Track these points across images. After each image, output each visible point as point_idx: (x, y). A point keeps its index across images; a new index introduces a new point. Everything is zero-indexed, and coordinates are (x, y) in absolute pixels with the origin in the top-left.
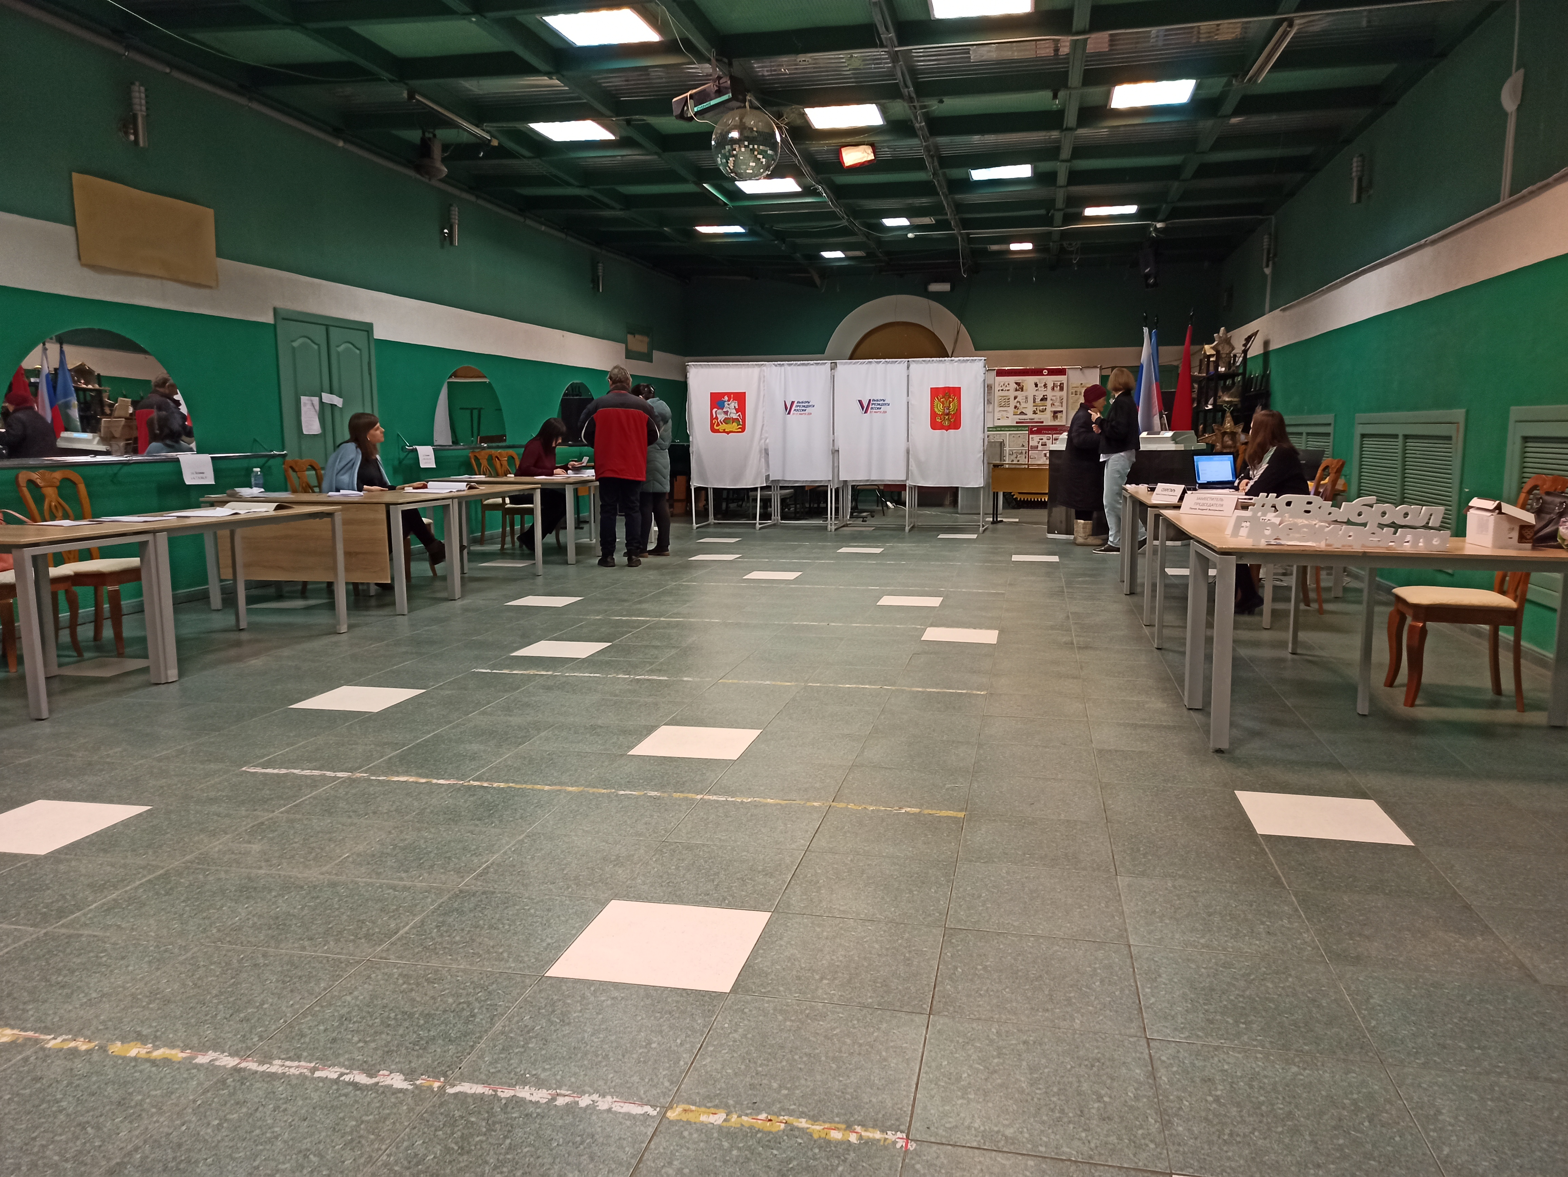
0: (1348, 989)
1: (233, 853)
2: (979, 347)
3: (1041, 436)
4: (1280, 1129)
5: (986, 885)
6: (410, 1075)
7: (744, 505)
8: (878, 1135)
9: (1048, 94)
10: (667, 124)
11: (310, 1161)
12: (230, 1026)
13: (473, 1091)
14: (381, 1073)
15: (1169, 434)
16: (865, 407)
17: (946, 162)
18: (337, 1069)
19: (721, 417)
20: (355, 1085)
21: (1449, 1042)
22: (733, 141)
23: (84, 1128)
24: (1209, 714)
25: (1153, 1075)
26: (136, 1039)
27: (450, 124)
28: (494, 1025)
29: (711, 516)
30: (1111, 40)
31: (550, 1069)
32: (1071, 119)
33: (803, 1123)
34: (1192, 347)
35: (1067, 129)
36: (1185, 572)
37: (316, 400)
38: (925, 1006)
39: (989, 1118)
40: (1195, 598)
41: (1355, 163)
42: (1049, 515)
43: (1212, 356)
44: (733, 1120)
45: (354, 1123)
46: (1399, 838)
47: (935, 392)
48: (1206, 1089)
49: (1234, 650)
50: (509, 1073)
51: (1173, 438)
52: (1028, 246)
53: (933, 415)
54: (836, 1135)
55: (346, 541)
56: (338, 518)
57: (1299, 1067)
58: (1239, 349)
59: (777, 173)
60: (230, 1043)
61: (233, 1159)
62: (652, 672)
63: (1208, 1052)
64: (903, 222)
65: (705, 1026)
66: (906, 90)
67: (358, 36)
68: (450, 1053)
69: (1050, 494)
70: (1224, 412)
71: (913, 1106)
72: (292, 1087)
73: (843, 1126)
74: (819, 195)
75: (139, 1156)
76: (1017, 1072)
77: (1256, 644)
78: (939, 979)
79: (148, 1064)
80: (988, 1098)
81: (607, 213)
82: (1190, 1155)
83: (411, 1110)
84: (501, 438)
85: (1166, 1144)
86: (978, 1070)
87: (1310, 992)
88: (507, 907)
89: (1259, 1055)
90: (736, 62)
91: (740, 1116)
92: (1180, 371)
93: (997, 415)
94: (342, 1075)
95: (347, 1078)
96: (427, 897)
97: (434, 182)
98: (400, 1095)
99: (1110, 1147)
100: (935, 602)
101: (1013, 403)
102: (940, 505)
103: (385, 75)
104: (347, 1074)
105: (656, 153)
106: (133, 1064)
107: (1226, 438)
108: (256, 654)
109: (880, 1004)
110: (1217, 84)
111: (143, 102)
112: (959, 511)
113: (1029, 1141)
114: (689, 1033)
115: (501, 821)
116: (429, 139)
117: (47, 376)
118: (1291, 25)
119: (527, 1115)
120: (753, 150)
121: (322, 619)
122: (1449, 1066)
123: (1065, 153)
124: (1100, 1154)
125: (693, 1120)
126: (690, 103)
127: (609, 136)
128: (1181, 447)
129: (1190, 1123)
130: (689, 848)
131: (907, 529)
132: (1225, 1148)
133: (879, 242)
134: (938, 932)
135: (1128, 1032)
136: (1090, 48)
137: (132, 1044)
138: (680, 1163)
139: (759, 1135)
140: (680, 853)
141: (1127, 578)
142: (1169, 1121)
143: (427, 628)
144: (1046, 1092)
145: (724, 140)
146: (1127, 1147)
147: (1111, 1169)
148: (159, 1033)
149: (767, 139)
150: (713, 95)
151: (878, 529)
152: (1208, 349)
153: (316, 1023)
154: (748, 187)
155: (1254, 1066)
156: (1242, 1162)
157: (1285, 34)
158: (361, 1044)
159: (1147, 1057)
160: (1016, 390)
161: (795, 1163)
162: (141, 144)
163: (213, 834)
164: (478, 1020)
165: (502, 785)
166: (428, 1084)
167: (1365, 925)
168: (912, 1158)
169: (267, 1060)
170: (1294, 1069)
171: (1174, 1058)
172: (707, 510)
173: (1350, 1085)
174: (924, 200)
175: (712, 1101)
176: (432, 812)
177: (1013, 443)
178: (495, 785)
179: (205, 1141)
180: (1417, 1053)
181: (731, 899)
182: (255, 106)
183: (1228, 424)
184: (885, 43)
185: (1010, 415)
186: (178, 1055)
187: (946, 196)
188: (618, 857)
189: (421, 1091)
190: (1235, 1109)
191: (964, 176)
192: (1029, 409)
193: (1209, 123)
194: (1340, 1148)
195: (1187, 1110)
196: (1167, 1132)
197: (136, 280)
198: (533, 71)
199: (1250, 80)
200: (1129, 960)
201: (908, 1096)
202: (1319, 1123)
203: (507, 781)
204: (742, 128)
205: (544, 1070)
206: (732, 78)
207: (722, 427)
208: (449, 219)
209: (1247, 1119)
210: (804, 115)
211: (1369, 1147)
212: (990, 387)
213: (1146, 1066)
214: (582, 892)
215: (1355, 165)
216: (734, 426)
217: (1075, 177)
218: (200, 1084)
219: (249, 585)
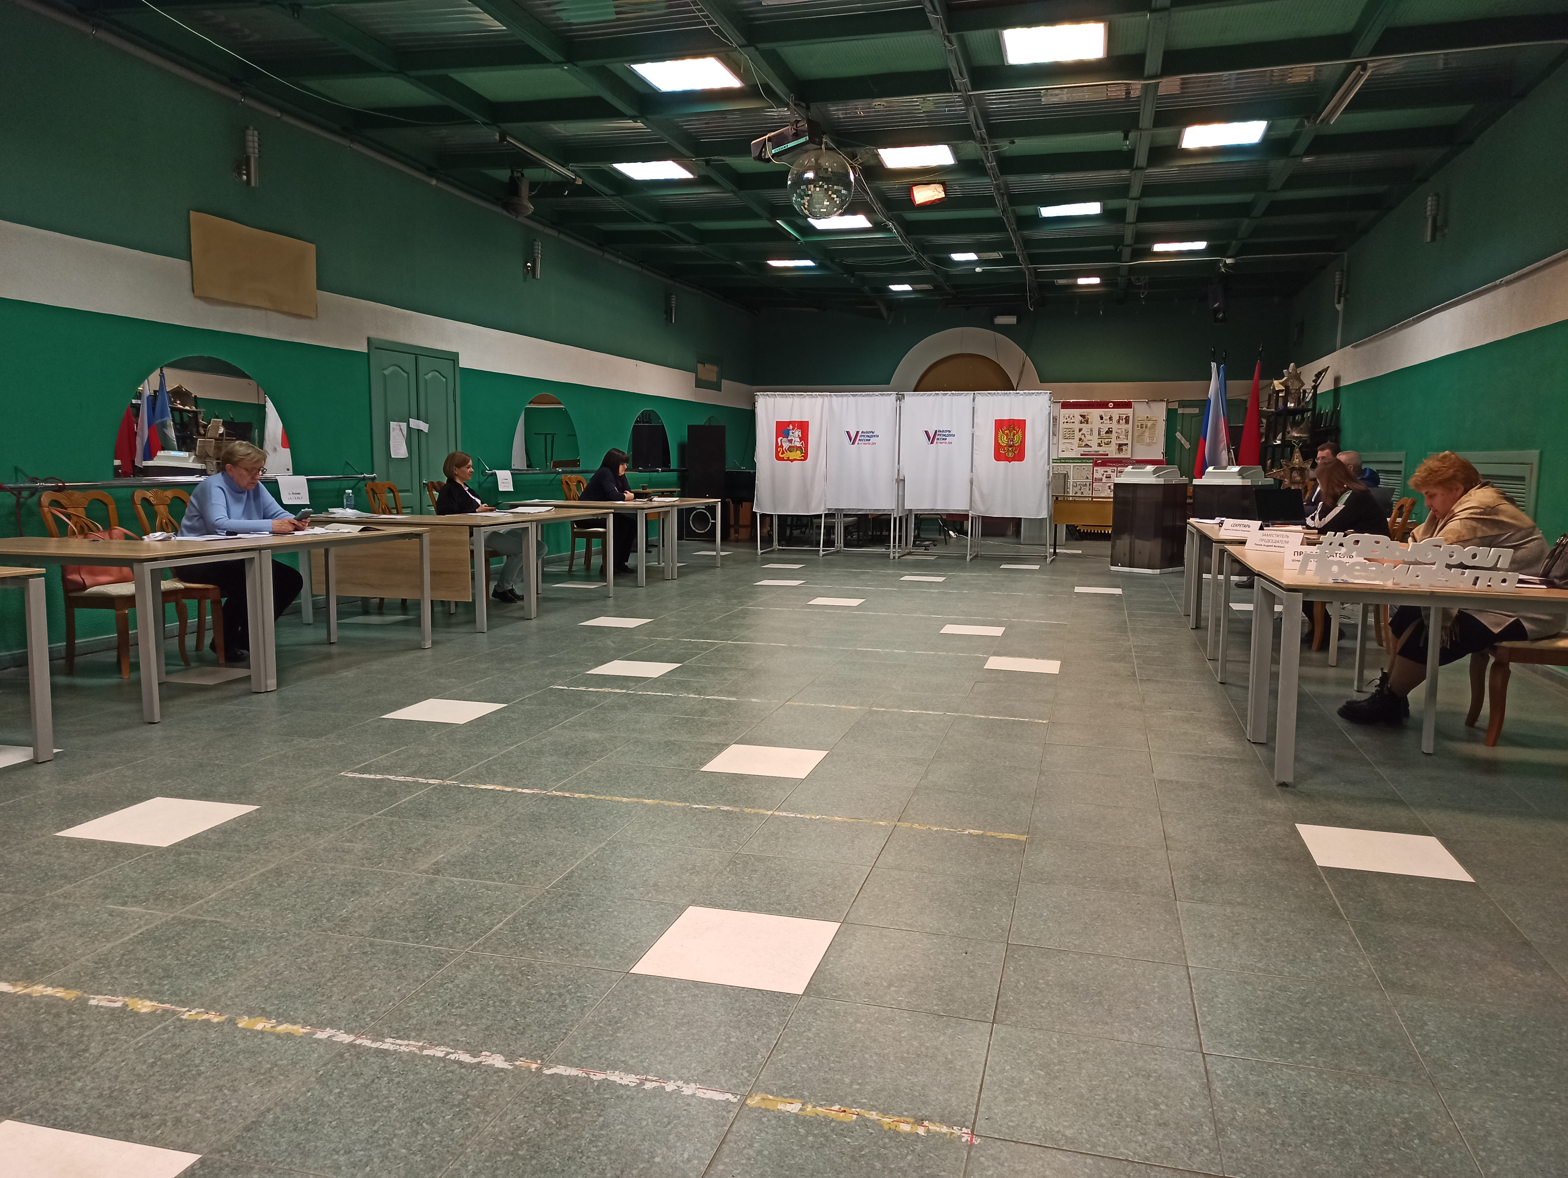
0: (1402, 1015)
1: (337, 851)
2: (1045, 378)
3: (1105, 469)
4: (1331, 1142)
5: (1048, 905)
6: (510, 1057)
7: (807, 531)
8: (945, 1129)
9: (1120, 135)
10: (743, 163)
11: (423, 1128)
12: (344, 1006)
13: (567, 1073)
14: (483, 1053)
15: (1236, 469)
16: (932, 438)
17: (1015, 199)
18: (442, 1048)
19: (786, 445)
20: (460, 1063)
21: (1502, 1069)
22: (809, 182)
23: (221, 1090)
24: (1273, 750)
25: (1208, 1085)
26: (261, 1015)
27: (536, 164)
28: (584, 1015)
29: (775, 543)
30: (1182, 84)
31: (638, 1057)
32: (1141, 158)
33: (874, 1115)
34: (1261, 382)
35: (1138, 168)
36: (1249, 607)
37: (404, 425)
38: (988, 1015)
39: (1050, 1119)
40: (1260, 633)
41: (1430, 202)
42: (1113, 547)
43: (1281, 391)
44: (808, 1109)
45: (461, 1097)
46: (1460, 874)
47: (1000, 424)
48: (1259, 1102)
49: (1299, 686)
50: (600, 1058)
51: (1240, 473)
52: (1096, 281)
53: (997, 446)
54: (905, 1128)
55: (433, 560)
56: (426, 539)
57: (1351, 1086)
58: (1308, 385)
59: (851, 210)
60: (344, 1022)
61: (356, 1124)
62: (720, 692)
63: (1262, 1068)
64: (972, 256)
65: (780, 1024)
66: (978, 132)
67: (457, 82)
68: (546, 1038)
69: (1114, 527)
70: (1293, 448)
71: (978, 1105)
72: (403, 1062)
73: (912, 1120)
74: (890, 230)
75: (271, 1117)
76: (1078, 1079)
77: (1322, 681)
78: (1002, 991)
79: (273, 1038)
80: (1049, 1101)
81: (682, 247)
82: (1242, 1161)
83: (511, 1087)
84: (575, 463)
85: (1220, 1150)
86: (1039, 1076)
87: (1364, 1016)
88: (592, 909)
89: (1313, 1074)
90: (814, 106)
91: (814, 1107)
92: (1248, 405)
93: (1061, 447)
94: (448, 1054)
95: (452, 1057)
96: (517, 897)
97: (521, 219)
98: (502, 1074)
99: (1166, 1150)
100: (998, 631)
101: (1078, 435)
102: (1003, 535)
103: (479, 119)
104: (452, 1053)
105: (732, 191)
106: (260, 1036)
107: (1295, 474)
108: (348, 666)
109: (945, 1011)
110: (1288, 126)
111: (256, 145)
112: (1022, 542)
113: (1088, 1141)
114: (766, 1030)
115: (583, 829)
116: (518, 178)
117: (148, 398)
118: (1364, 69)
119: (617, 1097)
120: (827, 190)
121: (410, 635)
122: (1501, 1092)
123: (1135, 191)
124: (1156, 1156)
125: (771, 1108)
126: (769, 145)
127: (689, 176)
128: (1248, 482)
129: (1244, 1132)
130: (760, 859)
131: (968, 558)
132: (1277, 1157)
133: (948, 277)
134: (1002, 947)
135: (1184, 1046)
136: (1162, 91)
137: (257, 1018)
138: (761, 1146)
139: (833, 1124)
140: (753, 864)
141: (1192, 612)
142: (1223, 1130)
143: (505, 646)
144: (1104, 1098)
145: (800, 181)
146: (1182, 1151)
147: (1166, 1170)
148: (281, 1011)
149: (841, 179)
150: (790, 138)
151: (940, 557)
152: (1277, 384)
153: (421, 1007)
154: (820, 224)
155: (1307, 1083)
156: (1293, 1170)
157: (1359, 77)
158: (464, 1028)
159: (1203, 1070)
160: (1081, 423)
161: (867, 1150)
162: (253, 184)
163: (318, 833)
164: (569, 1010)
165: (583, 796)
166: (525, 1065)
167: (1422, 956)
168: (976, 1152)
169: (380, 1038)
170: (1347, 1088)
171: (1229, 1072)
172: (771, 537)
173: (1401, 1105)
174: (993, 236)
175: (787, 1092)
176: (518, 819)
177: (1077, 475)
178: (576, 795)
179: (328, 1106)
180: (1470, 1078)
181: (801, 909)
182: (356, 147)
183: (1297, 460)
184: (959, 88)
185: (1075, 447)
186: (299, 1030)
187: (1014, 232)
188: (694, 867)
189: (521, 1071)
190: (1287, 1121)
191: (1033, 213)
192: (1094, 441)
193: (1282, 162)
194: (1390, 1162)
195: (1240, 1120)
196: (1220, 1139)
197: (242, 310)
198: (618, 115)
199: (1322, 121)
200: (1186, 981)
201: (973, 1096)
202: (1369, 1139)
203: (587, 793)
204: (817, 169)
205: (632, 1057)
206: (809, 122)
207: (785, 456)
208: (533, 253)
209: (1299, 1131)
210: (877, 155)
211: (1419, 1162)
212: (1055, 419)
213: (1202, 1079)
214: (661, 897)
215: (1429, 203)
216: (798, 454)
217: (1144, 214)
218: (320, 1057)
219: (340, 601)
